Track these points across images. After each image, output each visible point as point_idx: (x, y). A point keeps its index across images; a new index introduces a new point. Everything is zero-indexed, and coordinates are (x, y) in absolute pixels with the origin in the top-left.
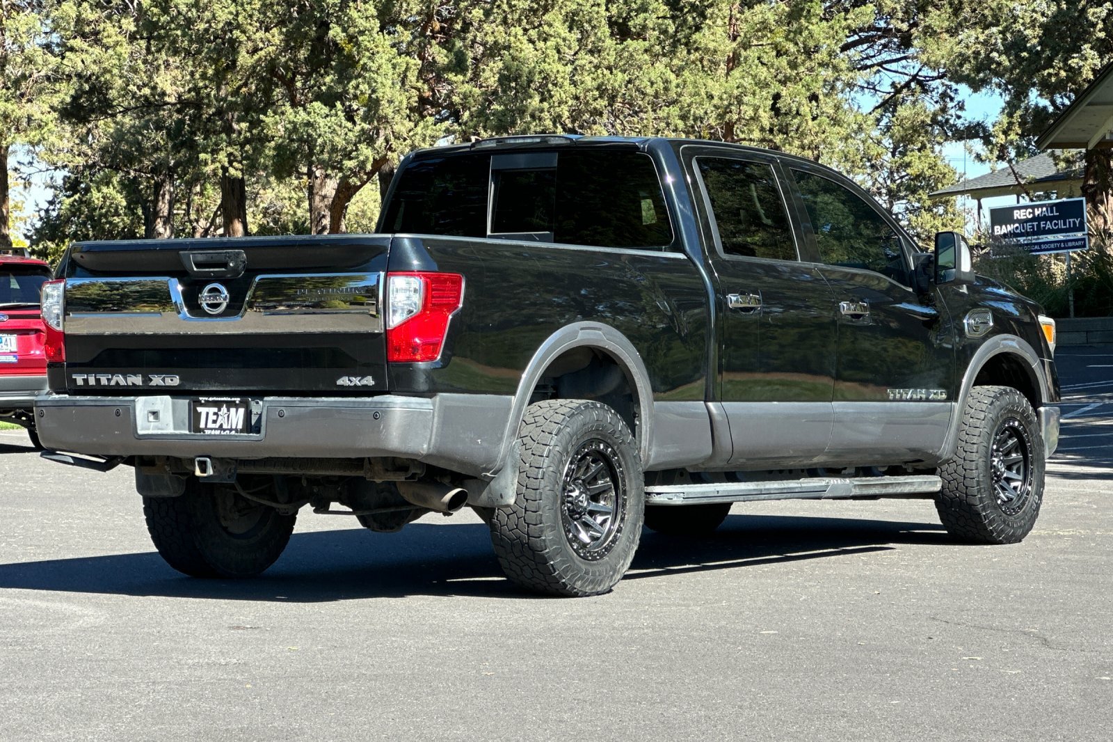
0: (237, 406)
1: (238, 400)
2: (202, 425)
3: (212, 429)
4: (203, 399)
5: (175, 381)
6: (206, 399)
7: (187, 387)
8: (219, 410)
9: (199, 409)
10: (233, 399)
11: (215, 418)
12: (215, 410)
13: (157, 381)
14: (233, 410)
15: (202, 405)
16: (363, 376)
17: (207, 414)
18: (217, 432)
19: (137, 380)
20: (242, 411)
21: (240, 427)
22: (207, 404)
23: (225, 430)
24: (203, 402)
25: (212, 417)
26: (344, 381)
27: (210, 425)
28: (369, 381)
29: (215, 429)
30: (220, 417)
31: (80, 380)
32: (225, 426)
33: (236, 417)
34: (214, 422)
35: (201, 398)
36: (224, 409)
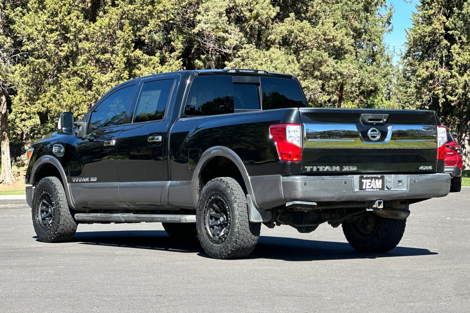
0: (379, 179)
2: (364, 187)
3: (368, 189)
4: (365, 176)
5: (354, 169)
6: (367, 176)
7: (360, 171)
8: (372, 181)
9: (363, 180)
10: (378, 176)
11: (370, 184)
12: (370, 180)
13: (346, 169)
14: (377, 180)
15: (364, 179)
16: (429, 166)
17: (366, 182)
19: (337, 168)
20: (381, 181)
21: (380, 187)
22: (367, 178)
23: (374, 189)
25: (368, 184)
26: (422, 168)
27: (367, 187)
28: (430, 168)
29: (370, 189)
30: (372, 184)
31: (308, 168)
32: (374, 188)
33: (378, 184)
34: (370, 186)
36: (373, 180)
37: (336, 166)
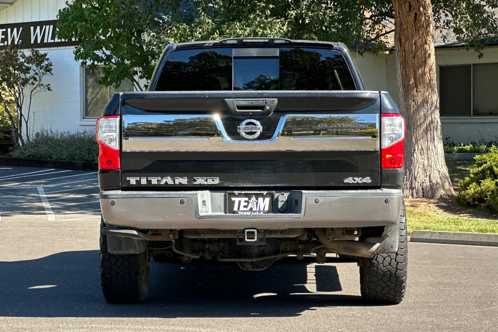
0: (264, 196)
1: (265, 193)
2: (236, 209)
3: (244, 211)
4: (236, 192)
5: (217, 181)
6: (240, 192)
7: (226, 184)
8: (250, 199)
9: (233, 199)
10: (261, 192)
11: (246, 204)
12: (247, 199)
13: (200, 181)
14: (261, 199)
15: (235, 196)
16: (363, 177)
17: (240, 202)
18: (249, 213)
19: (184, 181)
20: (267, 200)
21: (267, 209)
22: (240, 195)
23: (254, 212)
24: (237, 194)
25: (243, 204)
26: (349, 180)
27: (242, 208)
28: (368, 180)
29: (247, 211)
30: (250, 204)
31: (133, 181)
32: (254, 209)
33: (264, 203)
34: (245, 207)
35: (235, 192)
36: (254, 198)
37: (182, 177)
